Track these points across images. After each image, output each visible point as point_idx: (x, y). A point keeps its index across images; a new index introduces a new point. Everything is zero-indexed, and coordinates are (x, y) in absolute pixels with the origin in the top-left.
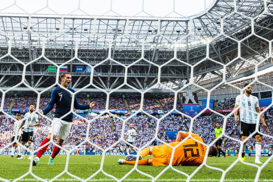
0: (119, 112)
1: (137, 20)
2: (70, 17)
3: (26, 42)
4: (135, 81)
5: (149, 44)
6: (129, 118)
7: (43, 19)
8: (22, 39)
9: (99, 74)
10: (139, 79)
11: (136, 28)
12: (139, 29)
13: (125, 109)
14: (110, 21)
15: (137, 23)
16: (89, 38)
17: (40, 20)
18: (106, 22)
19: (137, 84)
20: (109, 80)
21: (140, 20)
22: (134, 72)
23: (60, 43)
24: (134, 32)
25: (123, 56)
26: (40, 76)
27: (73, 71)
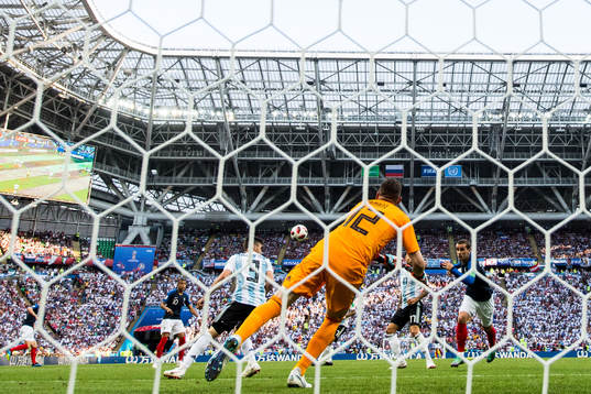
0: (517, 262)
1: (554, 62)
2: (408, 57)
3: (312, 114)
4: (552, 195)
5: (582, 115)
6: (541, 275)
7: (348, 63)
8: (303, 108)
9: (473, 182)
10: (562, 190)
11: (551, 79)
12: (560, 81)
13: (532, 257)
14: (495, 65)
15: (554, 68)
16: (449, 103)
17: (342, 65)
18: (487, 66)
19: (558, 202)
20: (494, 193)
21: (560, 62)
22: (551, 176)
23: (386, 114)
24: (547, 88)
25: (524, 140)
26: (344, 189)
27: (415, 176)
